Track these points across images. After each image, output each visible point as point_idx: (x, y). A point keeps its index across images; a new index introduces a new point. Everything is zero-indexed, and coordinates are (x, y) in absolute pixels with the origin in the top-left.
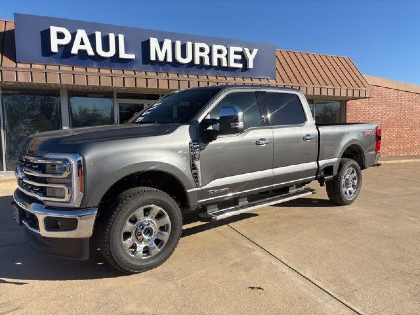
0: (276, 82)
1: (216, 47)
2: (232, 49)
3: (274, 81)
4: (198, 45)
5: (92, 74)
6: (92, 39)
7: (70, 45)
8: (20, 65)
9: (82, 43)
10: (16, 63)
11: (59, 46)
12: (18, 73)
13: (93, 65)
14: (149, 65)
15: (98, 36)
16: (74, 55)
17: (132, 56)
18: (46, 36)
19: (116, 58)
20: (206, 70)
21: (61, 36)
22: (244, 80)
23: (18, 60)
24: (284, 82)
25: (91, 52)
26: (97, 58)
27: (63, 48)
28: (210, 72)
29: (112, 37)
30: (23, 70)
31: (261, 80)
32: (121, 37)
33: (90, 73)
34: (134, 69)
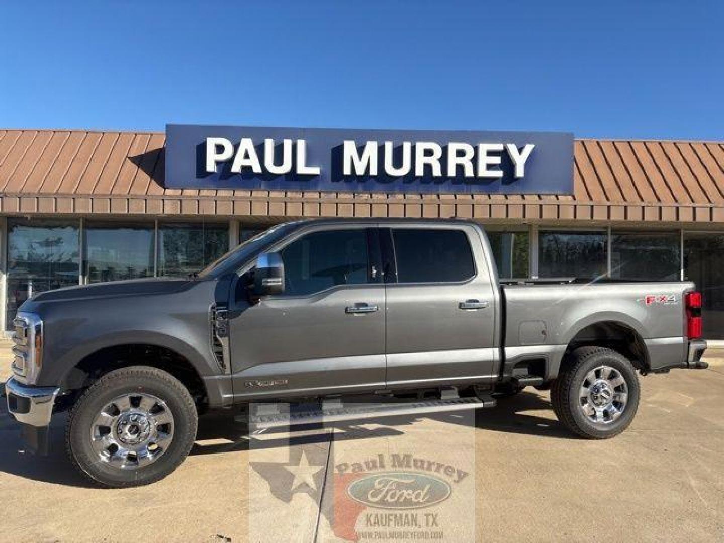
0: (574, 199)
1: (453, 147)
2: (484, 148)
3: (570, 198)
4: (421, 147)
5: (258, 200)
6: (260, 150)
7: (230, 162)
8: (169, 192)
9: (247, 156)
10: (165, 189)
11: (218, 163)
12: (166, 202)
13: (260, 186)
14: (342, 182)
15: (269, 145)
16: (236, 174)
17: (316, 171)
18: (201, 150)
19: (292, 175)
20: (436, 185)
21: (220, 149)
22: (506, 198)
23: (167, 185)
24: (591, 199)
25: (257, 169)
26: (266, 176)
27: (223, 165)
28: (441, 188)
29: (288, 144)
30: (172, 198)
31: (542, 196)
32: (301, 145)
33: (256, 197)
34: (319, 190)
